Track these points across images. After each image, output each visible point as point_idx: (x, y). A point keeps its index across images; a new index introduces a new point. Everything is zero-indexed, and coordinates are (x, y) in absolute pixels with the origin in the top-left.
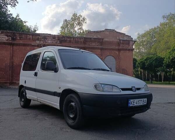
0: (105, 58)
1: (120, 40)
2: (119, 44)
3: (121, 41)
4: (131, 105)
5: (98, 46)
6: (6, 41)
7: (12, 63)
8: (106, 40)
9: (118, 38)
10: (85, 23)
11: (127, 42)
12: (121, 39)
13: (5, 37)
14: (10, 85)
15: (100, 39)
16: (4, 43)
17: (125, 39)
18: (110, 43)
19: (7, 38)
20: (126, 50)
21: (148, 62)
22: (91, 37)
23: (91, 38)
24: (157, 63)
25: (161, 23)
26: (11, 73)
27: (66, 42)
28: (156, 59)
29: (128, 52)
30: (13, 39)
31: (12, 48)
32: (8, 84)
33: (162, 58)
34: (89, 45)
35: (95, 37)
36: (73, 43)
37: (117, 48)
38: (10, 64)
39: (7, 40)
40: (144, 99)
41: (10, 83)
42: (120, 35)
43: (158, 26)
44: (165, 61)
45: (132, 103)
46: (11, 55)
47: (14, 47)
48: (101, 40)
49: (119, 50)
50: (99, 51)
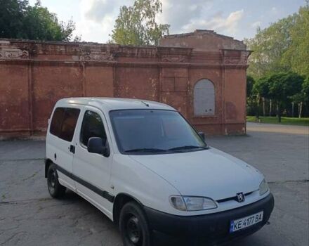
0: (195, 84)
1: (223, 50)
2: (221, 57)
3: (225, 52)
4: (236, 230)
5: (182, 62)
6: (19, 58)
7: (33, 96)
8: (198, 50)
9: (219, 46)
10: (159, 12)
11: (237, 53)
12: (226, 47)
13: (18, 52)
14: (31, 135)
15: (187, 49)
16: (17, 62)
17: (233, 47)
18: (202, 56)
19: (21, 52)
20: (234, 67)
21: (274, 84)
22: (171, 46)
23: (169, 48)
24: (291, 86)
25: (301, 7)
26: (31, 115)
27: (125, 57)
28: (290, 79)
29: (236, 71)
30: (32, 54)
31: (30, 71)
32: (28, 134)
33: (300, 77)
34: (167, 61)
35: (177, 45)
36: (137, 57)
37: (217, 64)
38: (29, 99)
39: (22, 56)
40: (259, 214)
41: (30, 131)
42: (223, 40)
43: (295, 14)
44: (306, 83)
45: (237, 226)
46: (30, 83)
47: (35, 68)
48: (189, 51)
49: (221, 68)
50: (185, 70)
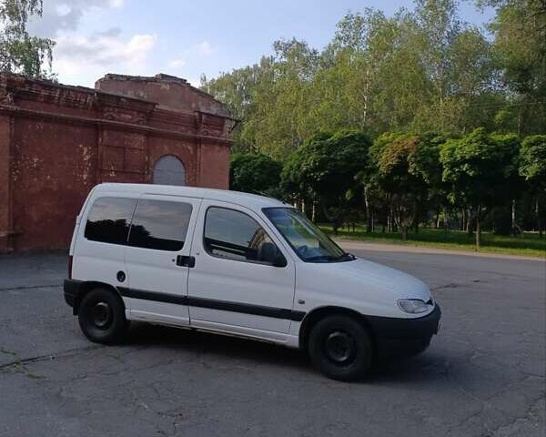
0: (156, 162)
1: (200, 113)
2: (196, 123)
3: (204, 117)
5: (138, 123)
8: (161, 107)
9: (194, 105)
11: (218, 120)
12: (203, 110)
15: (147, 103)
17: (214, 110)
18: (171, 118)
20: (214, 142)
22: (120, 94)
23: (118, 98)
25: (264, 57)
29: (217, 148)
34: (113, 119)
35: (130, 95)
37: (190, 133)
42: (200, 98)
43: (255, 66)
44: (286, 174)
48: (150, 107)
49: (197, 142)
50: (142, 138)
